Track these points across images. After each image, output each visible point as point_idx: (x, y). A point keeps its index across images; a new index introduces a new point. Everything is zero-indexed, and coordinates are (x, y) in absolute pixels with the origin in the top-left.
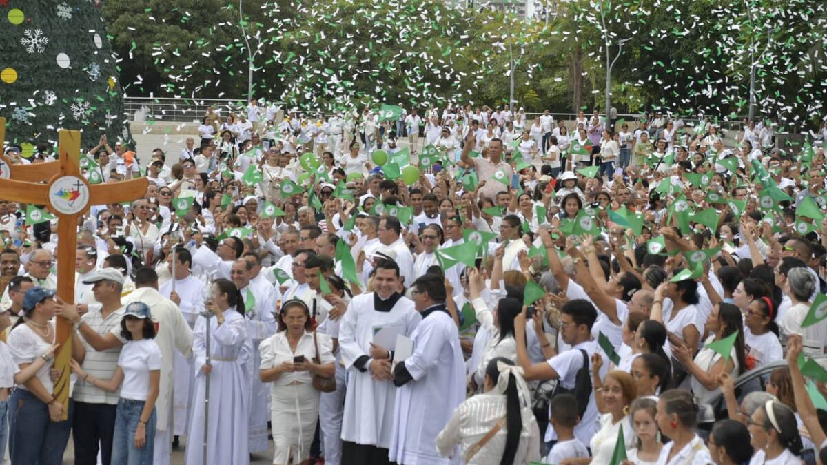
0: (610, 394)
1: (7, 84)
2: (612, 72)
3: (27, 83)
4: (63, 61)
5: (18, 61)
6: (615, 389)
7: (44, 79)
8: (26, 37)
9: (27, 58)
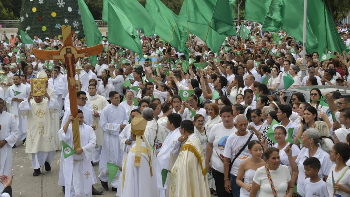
0: (210, 111)
1: (53, 17)
2: (240, 7)
3: (59, 17)
4: (70, 9)
5: (56, 10)
6: (212, 109)
7: (64, 15)
8: (58, 2)
9: (59, 9)
